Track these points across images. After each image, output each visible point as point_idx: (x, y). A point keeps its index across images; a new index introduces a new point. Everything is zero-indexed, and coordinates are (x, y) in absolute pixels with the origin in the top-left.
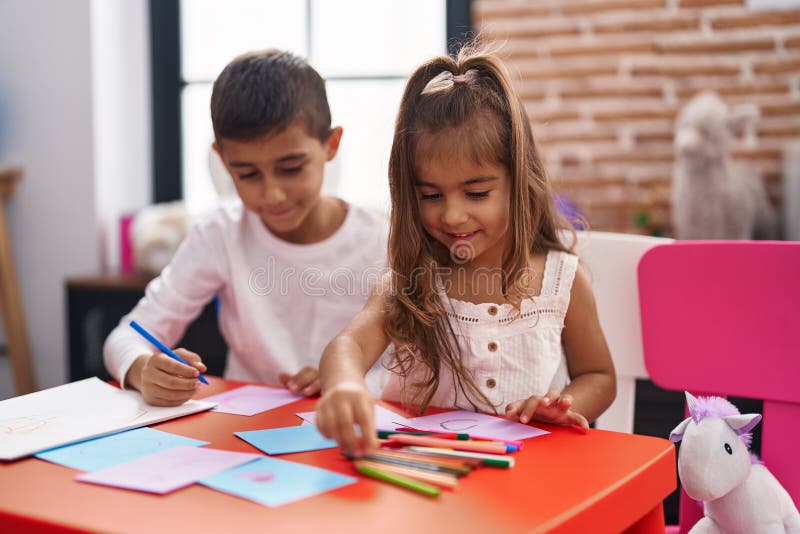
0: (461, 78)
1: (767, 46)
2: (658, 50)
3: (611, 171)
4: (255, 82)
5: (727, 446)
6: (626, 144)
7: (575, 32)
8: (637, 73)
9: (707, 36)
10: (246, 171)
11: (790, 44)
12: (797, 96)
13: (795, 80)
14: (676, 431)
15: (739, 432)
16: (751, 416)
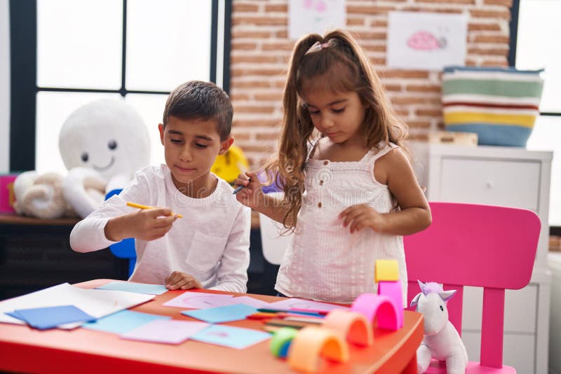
0: (326, 45)
1: (397, 89)
4: (199, 92)
5: (441, 307)
10: (177, 137)
11: (410, 89)
12: (412, 117)
13: (412, 108)
14: (414, 300)
15: (444, 300)
16: (452, 292)
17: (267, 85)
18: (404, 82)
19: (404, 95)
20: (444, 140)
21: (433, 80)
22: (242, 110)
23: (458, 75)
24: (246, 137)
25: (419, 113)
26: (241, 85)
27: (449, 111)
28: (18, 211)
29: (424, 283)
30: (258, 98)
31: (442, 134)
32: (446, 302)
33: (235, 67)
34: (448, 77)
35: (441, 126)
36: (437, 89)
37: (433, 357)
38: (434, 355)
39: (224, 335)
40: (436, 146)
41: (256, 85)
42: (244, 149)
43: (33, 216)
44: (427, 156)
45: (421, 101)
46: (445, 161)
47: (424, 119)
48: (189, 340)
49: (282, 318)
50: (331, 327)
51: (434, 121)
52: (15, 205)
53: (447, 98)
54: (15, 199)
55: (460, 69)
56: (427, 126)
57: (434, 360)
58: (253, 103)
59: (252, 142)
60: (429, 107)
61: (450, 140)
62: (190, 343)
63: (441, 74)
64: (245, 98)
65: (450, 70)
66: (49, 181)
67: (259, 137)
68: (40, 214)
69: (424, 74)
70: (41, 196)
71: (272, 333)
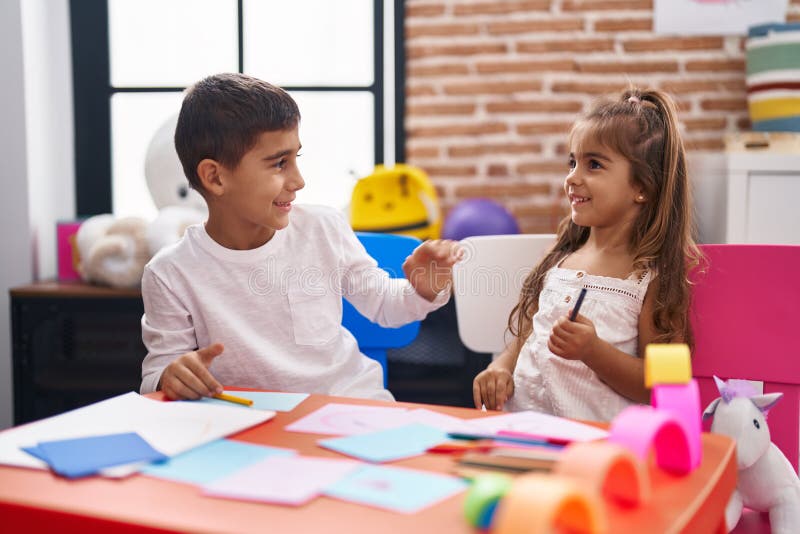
1: (671, 68)
2: (577, 68)
3: (534, 179)
5: (755, 422)
6: (548, 154)
7: (503, 49)
8: (557, 88)
9: (620, 56)
11: (691, 67)
12: (697, 113)
13: (696, 98)
14: (708, 410)
15: (762, 409)
16: (776, 395)
17: (462, 71)
18: (682, 57)
19: (683, 77)
20: (750, 146)
21: (732, 51)
22: (425, 111)
23: (774, 38)
24: (432, 153)
25: (706, 105)
26: (423, 72)
27: (756, 98)
28: (85, 276)
29: (725, 379)
30: (449, 91)
31: (748, 137)
32: (766, 413)
33: (413, 43)
34: (756, 43)
35: (745, 125)
36: (738, 66)
37: (745, 506)
38: (747, 501)
39: (383, 486)
40: (738, 155)
41: (445, 70)
42: (431, 172)
43: (105, 284)
44: (724, 172)
45: (711, 86)
46: (754, 179)
47: (717, 115)
48: (321, 496)
49: (485, 450)
50: (573, 473)
51: (733, 118)
52: (81, 268)
53: (755, 79)
54: (79, 260)
55: (778, 28)
56: (722, 125)
57: (747, 510)
58: (442, 99)
59: (443, 161)
60: (724, 95)
61: (765, 145)
62: (324, 501)
63: (743, 41)
64: (430, 91)
65: (759, 31)
66: (128, 229)
67: (453, 152)
68: (116, 280)
69: (715, 42)
70: (116, 253)
71: (469, 481)
